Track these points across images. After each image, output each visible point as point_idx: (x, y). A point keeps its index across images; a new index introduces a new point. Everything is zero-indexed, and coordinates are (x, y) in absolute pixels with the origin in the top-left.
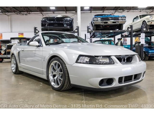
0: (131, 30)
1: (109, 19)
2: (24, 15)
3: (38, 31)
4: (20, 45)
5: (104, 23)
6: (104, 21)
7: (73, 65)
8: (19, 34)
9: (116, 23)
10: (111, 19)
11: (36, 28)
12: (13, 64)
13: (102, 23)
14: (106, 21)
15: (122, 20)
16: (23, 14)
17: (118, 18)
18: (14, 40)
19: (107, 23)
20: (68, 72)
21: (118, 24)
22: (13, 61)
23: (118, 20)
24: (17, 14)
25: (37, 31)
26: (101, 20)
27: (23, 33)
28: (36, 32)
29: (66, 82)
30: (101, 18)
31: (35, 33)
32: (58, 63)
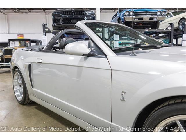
0: (171, 29)
1: (146, 13)
2: (24, 13)
3: (49, 29)
4: (31, 50)
5: (138, 19)
6: (139, 17)
8: (19, 36)
9: (154, 19)
10: (147, 13)
11: (45, 24)
13: (135, 19)
14: (142, 17)
15: (161, 15)
16: (22, 12)
17: (156, 13)
18: (13, 43)
19: (142, 19)
21: (155, 21)
22: (16, 79)
23: (156, 15)
24: (16, 12)
25: (47, 30)
26: (134, 15)
27: (23, 35)
28: (45, 31)
30: (135, 13)
31: (43, 31)
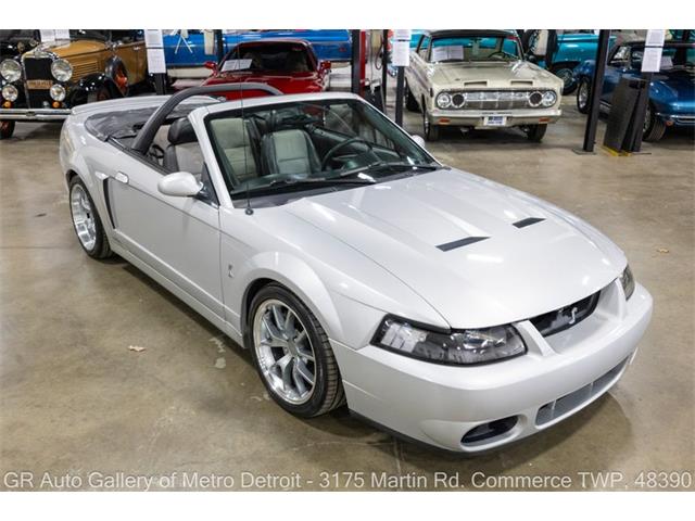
4: (106, 140)
7: (358, 351)
12: (78, 213)
20: (335, 363)
22: (76, 200)
29: (328, 397)
32: (292, 314)
